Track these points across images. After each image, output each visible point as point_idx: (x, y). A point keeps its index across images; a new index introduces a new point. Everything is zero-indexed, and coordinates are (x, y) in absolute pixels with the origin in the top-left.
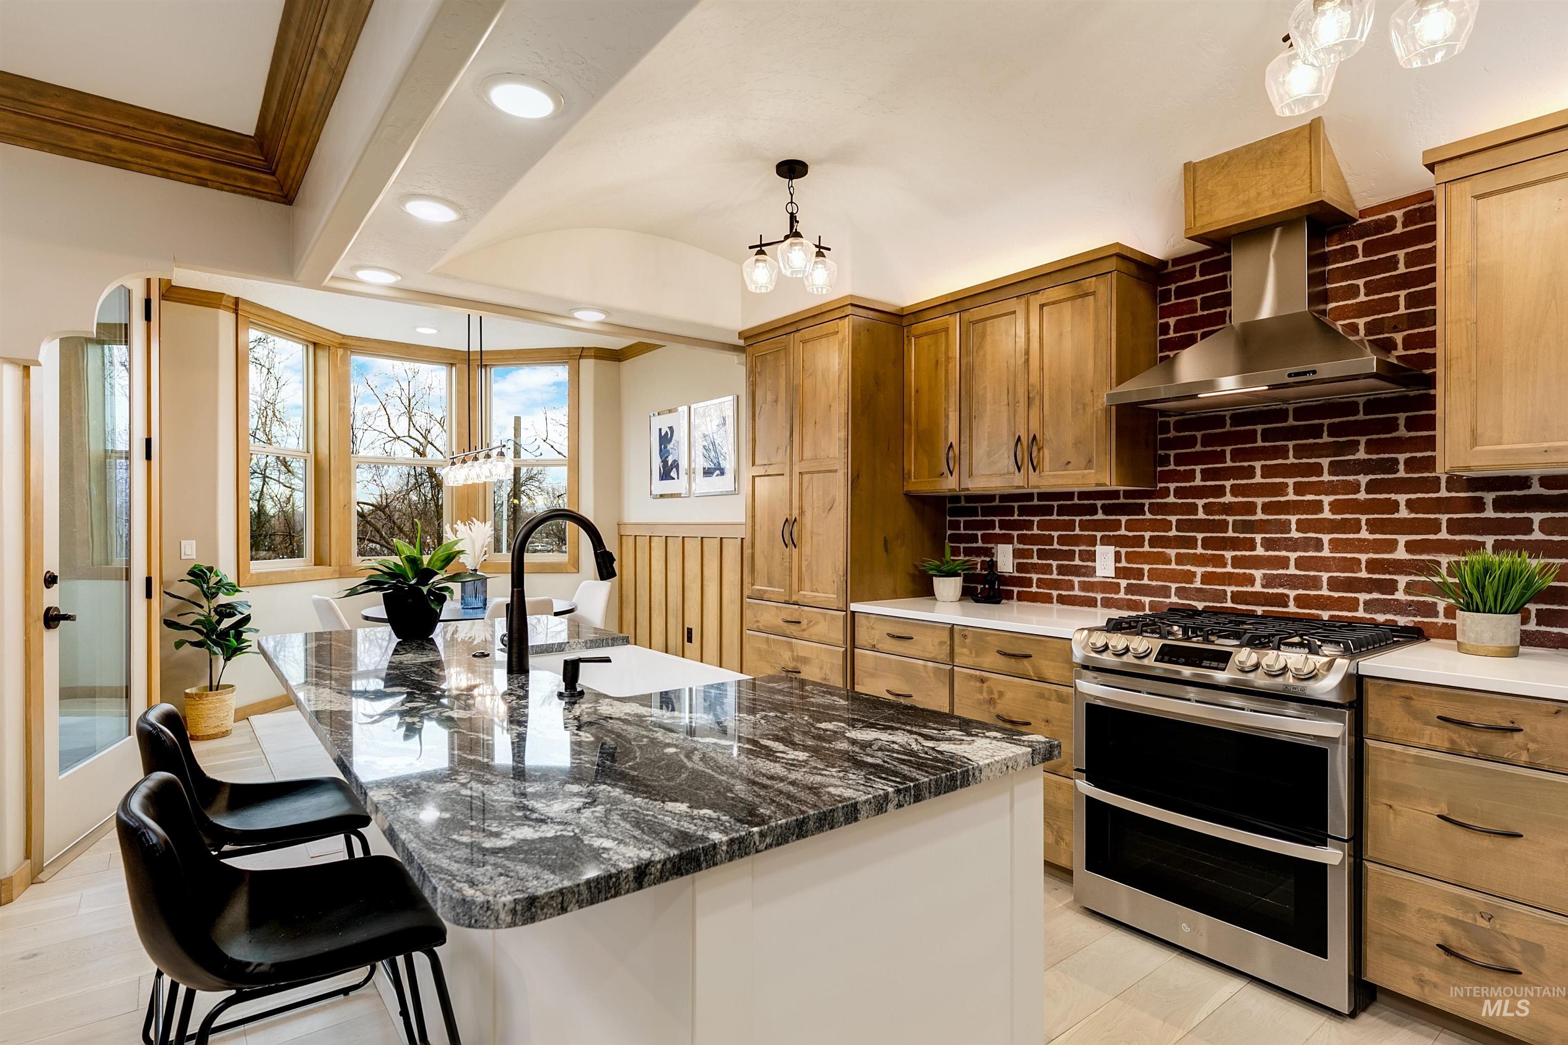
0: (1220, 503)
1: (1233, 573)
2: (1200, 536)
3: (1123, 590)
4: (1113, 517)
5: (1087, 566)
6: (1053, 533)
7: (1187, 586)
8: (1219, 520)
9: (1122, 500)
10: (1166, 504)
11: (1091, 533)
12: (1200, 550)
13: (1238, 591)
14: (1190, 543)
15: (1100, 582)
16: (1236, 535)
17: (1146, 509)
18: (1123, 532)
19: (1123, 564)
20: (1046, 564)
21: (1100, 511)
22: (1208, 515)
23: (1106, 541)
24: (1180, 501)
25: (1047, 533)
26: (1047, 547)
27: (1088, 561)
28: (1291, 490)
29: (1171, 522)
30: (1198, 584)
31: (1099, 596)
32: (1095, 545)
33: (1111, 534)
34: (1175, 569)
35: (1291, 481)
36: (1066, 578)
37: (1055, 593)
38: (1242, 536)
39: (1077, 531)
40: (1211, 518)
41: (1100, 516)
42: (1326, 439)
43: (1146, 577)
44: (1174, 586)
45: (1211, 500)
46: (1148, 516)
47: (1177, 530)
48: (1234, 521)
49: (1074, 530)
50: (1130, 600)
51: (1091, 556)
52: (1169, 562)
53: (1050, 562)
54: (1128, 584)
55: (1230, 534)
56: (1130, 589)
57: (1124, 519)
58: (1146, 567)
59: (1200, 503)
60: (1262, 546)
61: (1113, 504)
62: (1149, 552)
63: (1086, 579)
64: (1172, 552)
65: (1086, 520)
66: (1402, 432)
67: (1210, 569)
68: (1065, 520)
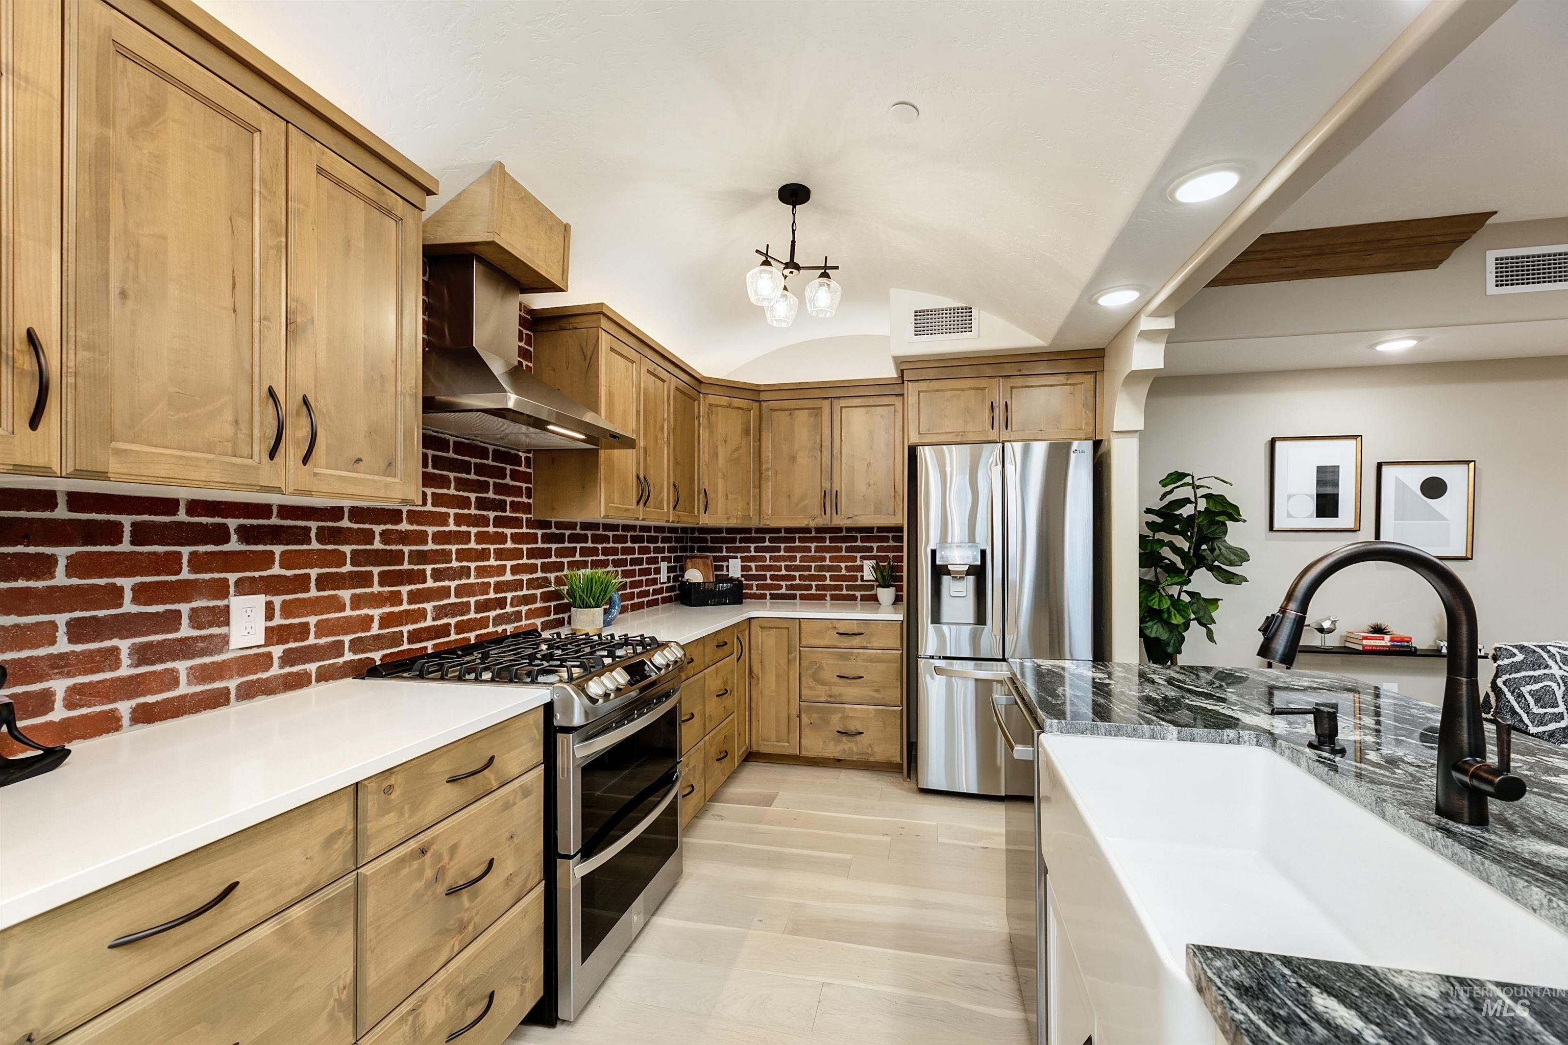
0: (397, 530)
1: (409, 610)
2: (376, 570)
3: (276, 662)
4: (260, 548)
5: (211, 636)
6: (119, 581)
7: (363, 635)
8: (396, 550)
9: (274, 521)
10: (340, 529)
11: (216, 575)
12: (376, 588)
13: (414, 630)
14: (364, 580)
15: (236, 659)
16: (411, 567)
17: (313, 534)
18: (276, 570)
19: (278, 621)
20: (99, 650)
21: (234, 537)
22: (385, 545)
23: (246, 588)
24: (356, 526)
25: (102, 582)
26: (101, 613)
27: (211, 626)
28: (451, 520)
29: (344, 554)
30: (375, 630)
31: (232, 684)
32: (226, 595)
33: (257, 574)
34: (351, 616)
35: (452, 512)
36: (159, 667)
37: (124, 708)
38: (416, 567)
39: (185, 574)
40: (388, 547)
41: (234, 545)
42: (472, 476)
43: (312, 635)
44: (347, 639)
45: (389, 527)
46: (315, 545)
47: (353, 564)
48: (411, 552)
49: (178, 572)
50: (289, 674)
51: (222, 617)
52: (342, 608)
53: (115, 642)
54: (285, 651)
55: (406, 566)
56: (288, 659)
57: (278, 549)
58: (312, 620)
59: (378, 529)
60: (432, 577)
61: (259, 526)
62: (317, 597)
63: (207, 660)
64: (346, 595)
65: (206, 553)
66: (508, 481)
67: (387, 609)
68: (154, 553)
